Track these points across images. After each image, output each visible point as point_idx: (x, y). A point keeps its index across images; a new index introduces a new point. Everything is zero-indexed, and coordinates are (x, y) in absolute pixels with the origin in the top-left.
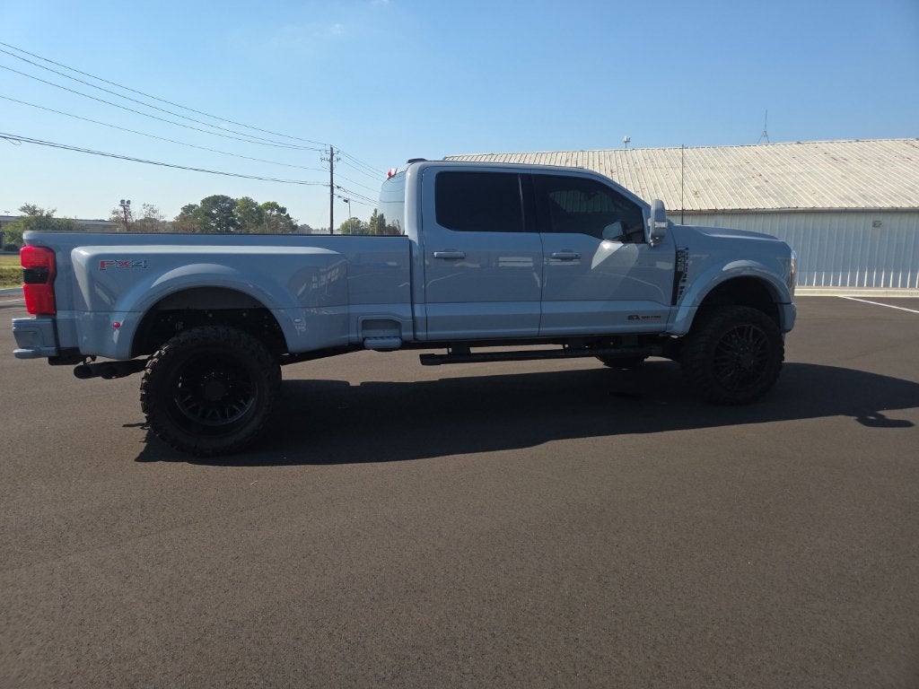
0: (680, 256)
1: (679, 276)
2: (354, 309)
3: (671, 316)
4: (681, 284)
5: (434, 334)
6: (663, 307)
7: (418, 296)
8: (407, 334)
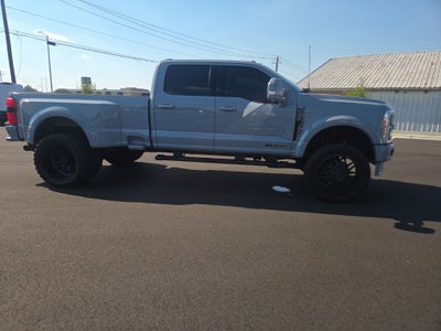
0: (300, 111)
1: (298, 123)
2: (124, 130)
3: (293, 147)
4: (299, 128)
5: (161, 145)
6: (287, 140)
7: (153, 127)
8: (148, 144)
